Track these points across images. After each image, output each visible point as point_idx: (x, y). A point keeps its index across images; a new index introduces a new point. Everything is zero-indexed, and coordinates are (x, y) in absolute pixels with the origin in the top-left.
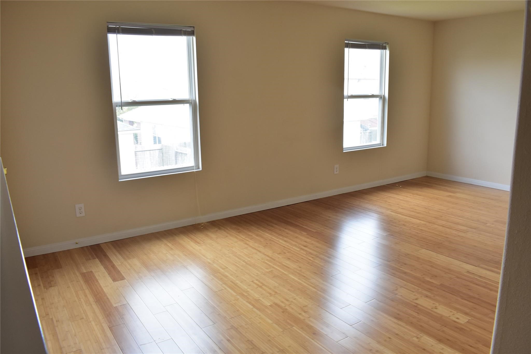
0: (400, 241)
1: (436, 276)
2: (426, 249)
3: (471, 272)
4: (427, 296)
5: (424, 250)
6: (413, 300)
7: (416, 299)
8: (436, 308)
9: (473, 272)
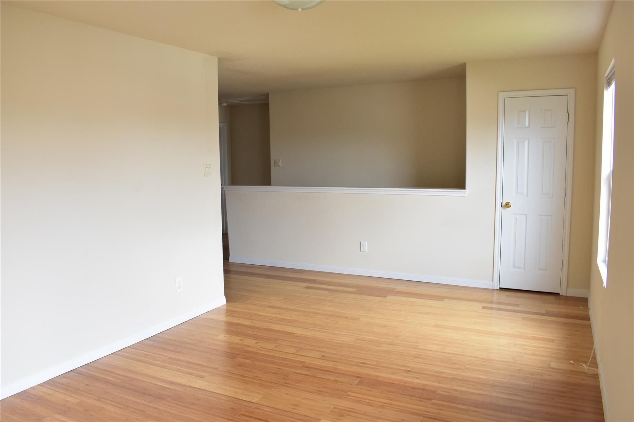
0: (294, 411)
1: (240, 366)
2: (252, 402)
3: (199, 378)
4: (248, 346)
5: (255, 400)
6: (260, 342)
7: (257, 343)
8: (241, 339)
9: (197, 377)
